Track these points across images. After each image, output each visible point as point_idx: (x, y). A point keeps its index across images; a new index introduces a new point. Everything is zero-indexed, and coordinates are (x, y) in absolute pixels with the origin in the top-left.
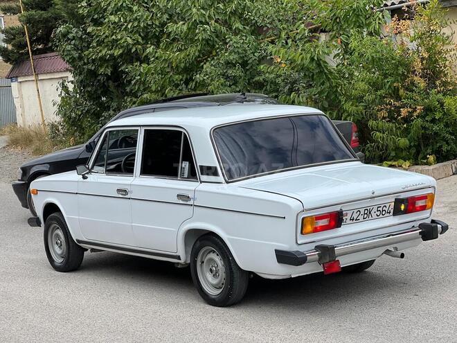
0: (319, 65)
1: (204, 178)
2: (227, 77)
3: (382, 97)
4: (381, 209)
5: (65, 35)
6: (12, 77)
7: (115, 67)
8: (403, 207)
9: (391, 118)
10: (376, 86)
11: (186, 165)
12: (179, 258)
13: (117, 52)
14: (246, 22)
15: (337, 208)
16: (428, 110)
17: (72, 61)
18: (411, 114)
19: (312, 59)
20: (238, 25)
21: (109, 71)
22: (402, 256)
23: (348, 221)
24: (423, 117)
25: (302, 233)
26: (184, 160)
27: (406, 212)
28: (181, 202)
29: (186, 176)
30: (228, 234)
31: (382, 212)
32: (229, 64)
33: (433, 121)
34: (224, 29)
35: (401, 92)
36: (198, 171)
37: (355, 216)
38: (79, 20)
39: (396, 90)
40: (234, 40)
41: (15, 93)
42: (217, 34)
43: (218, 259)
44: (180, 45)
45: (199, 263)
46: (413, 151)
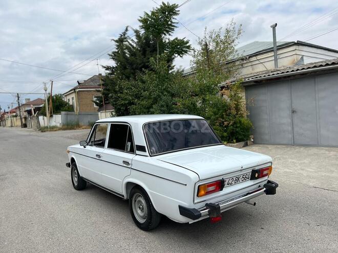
0: (194, 106)
1: (138, 152)
2: (161, 111)
3: (217, 118)
4: (244, 176)
5: (112, 97)
6: (99, 111)
7: (126, 107)
8: (257, 175)
9: (220, 125)
10: (215, 114)
11: (129, 144)
12: (123, 196)
13: (127, 102)
14: (168, 92)
15: (220, 178)
16: (235, 123)
17: (113, 105)
18: (228, 124)
19: (192, 103)
20: (166, 93)
21: (124, 108)
22: (255, 204)
23: (226, 185)
24: (233, 126)
25: (197, 196)
26: (128, 141)
27: (258, 178)
28: (125, 165)
29: (129, 150)
30: (150, 189)
31: (245, 179)
32: (162, 106)
33: (237, 127)
34: (161, 94)
35: (225, 116)
36: (135, 148)
37: (230, 182)
38: (116, 92)
39: (223, 115)
40: (164, 98)
41: (99, 116)
42: (159, 96)
43: (143, 201)
44: (146, 100)
45: (133, 202)
46: (228, 138)
